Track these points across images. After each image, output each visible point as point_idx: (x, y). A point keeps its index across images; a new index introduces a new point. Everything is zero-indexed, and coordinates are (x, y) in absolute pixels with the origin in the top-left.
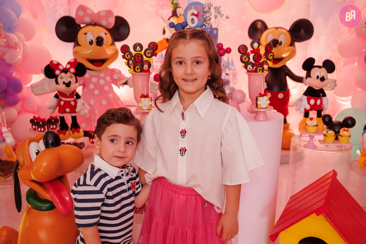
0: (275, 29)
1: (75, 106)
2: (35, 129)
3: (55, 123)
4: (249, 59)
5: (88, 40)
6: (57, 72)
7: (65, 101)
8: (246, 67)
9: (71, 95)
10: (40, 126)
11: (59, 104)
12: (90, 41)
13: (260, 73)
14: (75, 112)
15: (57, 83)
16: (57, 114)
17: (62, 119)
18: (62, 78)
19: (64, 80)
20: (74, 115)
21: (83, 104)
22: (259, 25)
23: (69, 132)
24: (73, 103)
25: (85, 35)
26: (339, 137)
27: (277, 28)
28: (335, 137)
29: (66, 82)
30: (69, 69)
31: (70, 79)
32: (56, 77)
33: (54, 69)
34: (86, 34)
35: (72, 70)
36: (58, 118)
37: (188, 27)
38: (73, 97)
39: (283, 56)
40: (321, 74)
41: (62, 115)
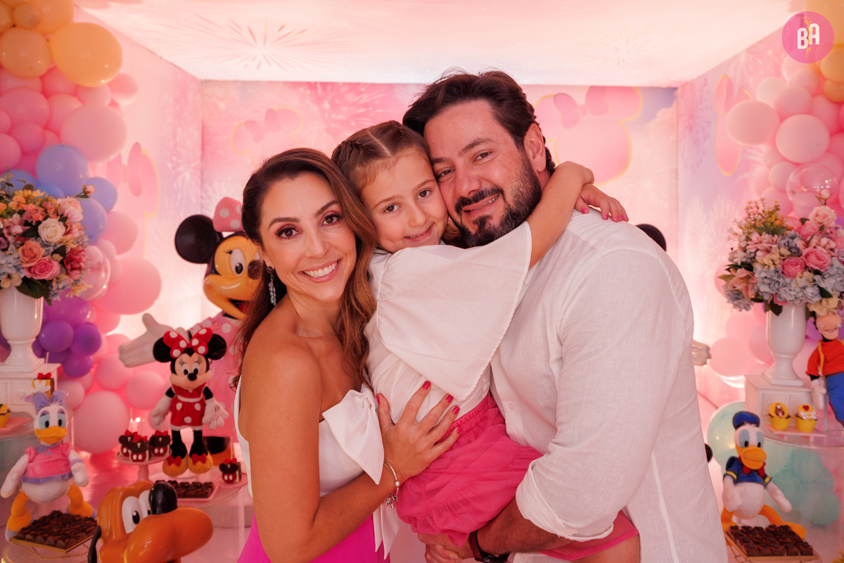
1: (202, 413)
2: (127, 454)
3: (163, 445)
5: (235, 264)
6: (176, 353)
7: (184, 404)
9: (196, 392)
10: (136, 451)
11: (172, 407)
12: (238, 265)
14: (200, 423)
15: (173, 370)
17: (177, 435)
18: (182, 363)
19: (186, 367)
20: (198, 428)
21: (217, 409)
23: (187, 460)
24: (198, 407)
25: (228, 255)
29: (190, 371)
30: (197, 346)
31: (196, 366)
32: (173, 360)
33: (170, 347)
34: (230, 252)
35: (202, 350)
36: (170, 434)
38: (199, 396)
41: (177, 428)
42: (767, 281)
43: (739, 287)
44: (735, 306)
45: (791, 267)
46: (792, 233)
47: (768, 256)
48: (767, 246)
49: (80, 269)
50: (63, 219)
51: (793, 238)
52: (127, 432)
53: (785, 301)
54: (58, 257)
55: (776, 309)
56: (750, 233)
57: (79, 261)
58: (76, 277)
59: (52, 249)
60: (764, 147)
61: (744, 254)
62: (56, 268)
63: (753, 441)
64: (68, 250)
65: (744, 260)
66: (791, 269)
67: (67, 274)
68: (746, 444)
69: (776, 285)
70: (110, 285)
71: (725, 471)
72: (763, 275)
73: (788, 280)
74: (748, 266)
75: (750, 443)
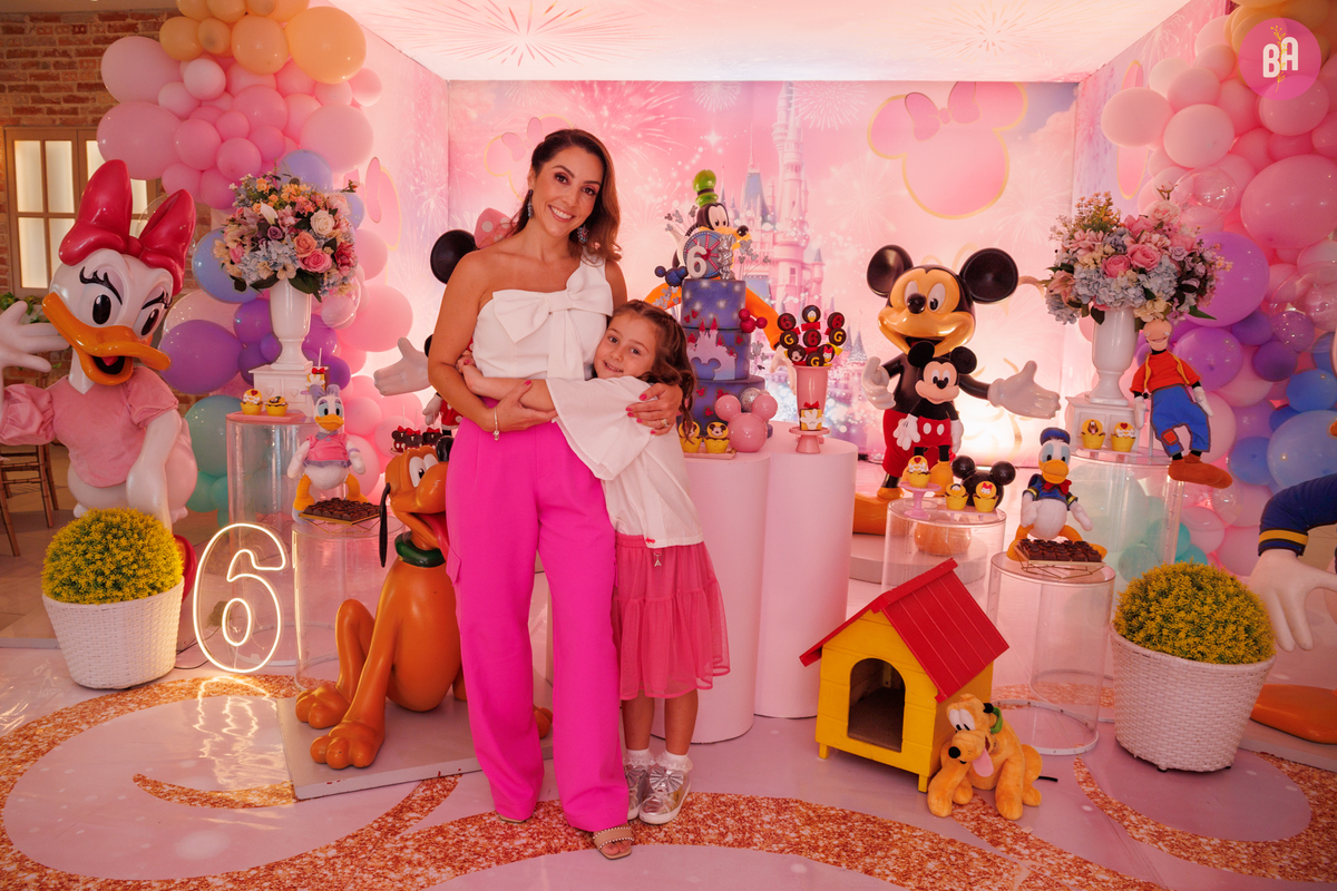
0: (923, 270)
3: (432, 442)
4: (797, 340)
8: (790, 356)
11: (443, 408)
13: (816, 367)
16: (438, 424)
22: (892, 258)
26: (975, 499)
27: (928, 269)
28: (966, 497)
36: (441, 432)
37: (688, 277)
39: (943, 332)
40: (941, 373)
41: (448, 428)
42: (1084, 282)
43: (1057, 292)
44: (1059, 317)
45: (1113, 266)
46: (1122, 229)
47: (1089, 254)
48: (1089, 243)
49: (349, 264)
50: (333, 212)
51: (1121, 235)
52: (400, 428)
53: (1104, 305)
54: (329, 250)
55: (1099, 316)
56: (1075, 231)
57: (348, 256)
58: (345, 273)
59: (323, 242)
60: (1151, 148)
61: (1065, 255)
62: (328, 261)
63: (1057, 455)
64: (338, 244)
65: (1066, 261)
66: (1113, 268)
67: (338, 269)
68: (1049, 458)
69: (1096, 287)
70: (359, 313)
71: (1026, 488)
72: (1083, 275)
73: (1108, 280)
74: (1069, 268)
75: (1053, 457)
